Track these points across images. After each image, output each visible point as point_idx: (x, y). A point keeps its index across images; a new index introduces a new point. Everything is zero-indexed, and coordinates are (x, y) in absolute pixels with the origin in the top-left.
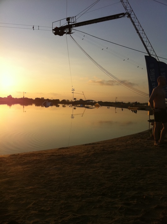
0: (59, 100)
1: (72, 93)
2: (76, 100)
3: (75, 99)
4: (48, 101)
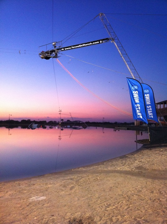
2: (63, 121)
4: (34, 123)
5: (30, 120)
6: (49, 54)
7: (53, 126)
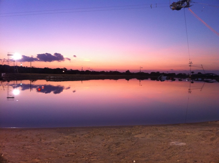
1: (190, 66)
4: (163, 75)
5: (159, 72)
7: (182, 78)
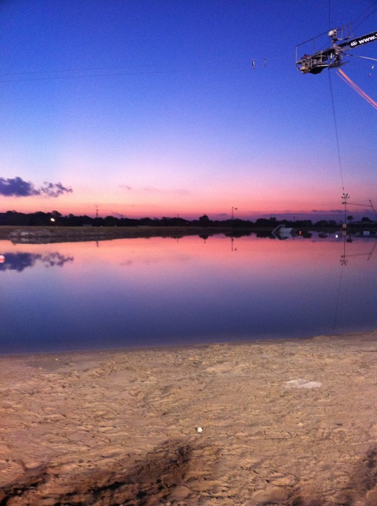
0: (309, 221)
1: (343, 203)
2: (352, 220)
3: (350, 218)
4: (284, 225)
5: (275, 219)
6: (321, 60)
